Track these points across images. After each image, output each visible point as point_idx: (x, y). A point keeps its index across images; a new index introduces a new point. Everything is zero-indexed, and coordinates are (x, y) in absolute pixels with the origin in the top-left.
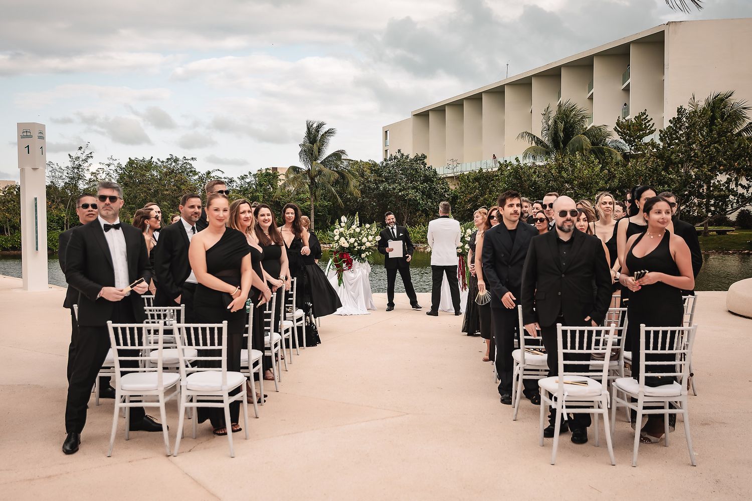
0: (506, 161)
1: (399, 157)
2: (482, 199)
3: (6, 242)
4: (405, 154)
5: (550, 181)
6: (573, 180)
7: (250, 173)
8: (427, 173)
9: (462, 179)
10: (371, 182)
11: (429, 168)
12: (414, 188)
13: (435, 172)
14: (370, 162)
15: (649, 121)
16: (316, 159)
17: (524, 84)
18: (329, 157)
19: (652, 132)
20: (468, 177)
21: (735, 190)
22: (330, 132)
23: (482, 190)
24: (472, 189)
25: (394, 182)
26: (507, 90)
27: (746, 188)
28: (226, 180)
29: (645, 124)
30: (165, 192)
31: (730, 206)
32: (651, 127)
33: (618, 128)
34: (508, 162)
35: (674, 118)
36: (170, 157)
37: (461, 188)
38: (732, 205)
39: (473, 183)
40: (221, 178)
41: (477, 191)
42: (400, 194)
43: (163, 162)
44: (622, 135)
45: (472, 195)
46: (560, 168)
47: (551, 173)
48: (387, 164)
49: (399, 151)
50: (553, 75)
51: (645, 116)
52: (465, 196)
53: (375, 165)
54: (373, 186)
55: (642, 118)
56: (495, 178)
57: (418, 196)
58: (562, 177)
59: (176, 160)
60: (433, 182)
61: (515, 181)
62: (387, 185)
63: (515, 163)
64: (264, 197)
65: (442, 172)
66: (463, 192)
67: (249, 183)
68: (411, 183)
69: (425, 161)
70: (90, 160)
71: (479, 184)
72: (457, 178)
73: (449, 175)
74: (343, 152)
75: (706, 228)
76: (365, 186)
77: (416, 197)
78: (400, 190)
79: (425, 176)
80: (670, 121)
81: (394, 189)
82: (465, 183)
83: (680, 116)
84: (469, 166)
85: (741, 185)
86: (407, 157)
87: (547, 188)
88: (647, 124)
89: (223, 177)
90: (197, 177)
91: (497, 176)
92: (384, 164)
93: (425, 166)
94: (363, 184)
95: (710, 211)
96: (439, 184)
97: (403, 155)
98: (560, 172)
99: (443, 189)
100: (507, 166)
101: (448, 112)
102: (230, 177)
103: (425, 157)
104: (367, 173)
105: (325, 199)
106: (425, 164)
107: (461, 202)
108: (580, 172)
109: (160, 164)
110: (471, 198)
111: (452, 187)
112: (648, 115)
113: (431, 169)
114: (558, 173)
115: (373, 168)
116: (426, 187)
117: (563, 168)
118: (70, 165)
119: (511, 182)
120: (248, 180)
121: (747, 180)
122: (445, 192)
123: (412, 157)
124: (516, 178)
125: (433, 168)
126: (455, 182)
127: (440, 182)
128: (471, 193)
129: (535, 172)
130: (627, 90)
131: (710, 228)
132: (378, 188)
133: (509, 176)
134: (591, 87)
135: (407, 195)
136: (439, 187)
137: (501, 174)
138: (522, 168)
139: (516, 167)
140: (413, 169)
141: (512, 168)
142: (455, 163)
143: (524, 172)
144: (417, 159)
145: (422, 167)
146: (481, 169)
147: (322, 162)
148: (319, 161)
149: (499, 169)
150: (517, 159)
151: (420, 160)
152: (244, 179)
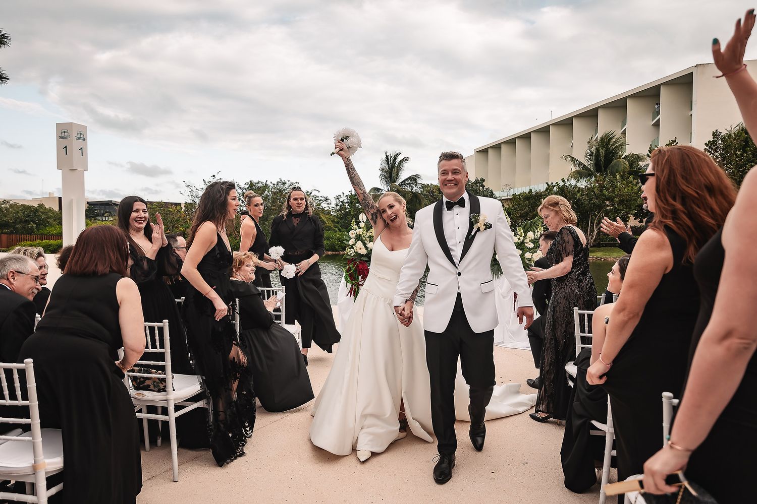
0: (552, 183)
5: (592, 199)
6: (614, 197)
7: (344, 194)
8: (485, 193)
11: (487, 189)
13: (492, 193)
16: (395, 181)
17: (566, 124)
18: (407, 179)
20: (519, 197)
22: (405, 160)
24: (523, 206)
26: (551, 129)
28: (323, 199)
34: (554, 184)
35: (709, 142)
36: (279, 180)
37: (513, 206)
39: (524, 201)
40: (318, 197)
43: (274, 184)
45: (523, 212)
46: (602, 187)
47: (593, 191)
50: (591, 115)
58: (604, 195)
59: (284, 184)
63: (561, 184)
65: (497, 194)
66: (515, 209)
67: (341, 202)
69: (484, 184)
71: (529, 203)
72: (510, 199)
73: (503, 198)
74: (417, 176)
80: (706, 144)
82: (517, 201)
83: (716, 139)
84: (521, 189)
89: (320, 196)
93: (483, 188)
98: (601, 191)
100: (553, 186)
101: (504, 149)
102: (325, 196)
104: (436, 193)
106: (483, 187)
107: (514, 217)
108: (620, 191)
109: (272, 185)
114: (600, 191)
120: (341, 200)
125: (490, 189)
126: (509, 202)
128: (522, 210)
129: (579, 191)
130: (657, 125)
134: (625, 122)
139: (562, 187)
140: (473, 191)
141: (559, 188)
142: (508, 188)
143: (569, 191)
144: (476, 182)
145: (481, 188)
146: (531, 190)
147: (399, 185)
148: (397, 184)
149: (547, 190)
150: (563, 180)
151: (479, 183)
152: (338, 199)
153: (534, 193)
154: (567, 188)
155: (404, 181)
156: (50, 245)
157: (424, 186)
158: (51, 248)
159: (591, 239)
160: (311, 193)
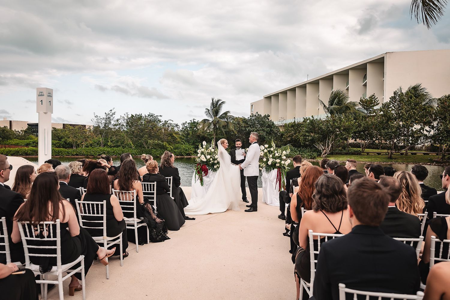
0: (307, 118)
1: (257, 115)
2: (295, 135)
3: (73, 152)
6: (341, 127)
7: (187, 122)
8: (269, 123)
9: (286, 126)
10: (242, 127)
11: (270, 121)
12: (263, 130)
13: (273, 123)
14: (243, 118)
15: (376, 99)
16: (216, 116)
17: (315, 83)
18: (223, 114)
19: (378, 104)
21: (423, 132)
23: (295, 131)
24: (290, 131)
25: (253, 127)
26: (307, 86)
27: (429, 132)
28: (174, 125)
29: (374, 100)
30: (146, 130)
31: (419, 141)
32: (377, 102)
33: (361, 103)
35: (392, 97)
36: (149, 114)
37: (285, 130)
38: (420, 140)
39: (291, 128)
40: (172, 124)
41: (293, 132)
43: (146, 116)
44: (363, 106)
45: (290, 134)
46: (334, 121)
47: (329, 123)
48: (251, 119)
49: (257, 113)
50: (329, 79)
51: (374, 97)
52: (287, 134)
53: (245, 119)
54: (243, 129)
55: (372, 97)
56: (301, 126)
57: (265, 134)
58: (335, 125)
59: (152, 116)
60: (272, 127)
61: (311, 127)
63: (311, 118)
64: (192, 133)
65: (276, 123)
66: (286, 132)
67: (186, 127)
69: (269, 118)
70: (114, 116)
71: (294, 129)
72: (284, 126)
73: (280, 125)
75: (406, 152)
77: (263, 134)
79: (269, 125)
80: (390, 98)
82: (287, 128)
83: (395, 96)
84: (289, 120)
85: (426, 130)
86: (261, 116)
87: (327, 131)
88: (375, 100)
90: (161, 123)
91: (302, 124)
92: (249, 119)
93: (268, 120)
94: (239, 128)
95: (409, 143)
97: (259, 115)
98: (334, 123)
99: (276, 131)
100: (307, 120)
101: (280, 96)
103: (269, 116)
104: (241, 122)
107: (285, 137)
108: (344, 123)
111: (281, 130)
112: (375, 96)
115: (244, 120)
116: (269, 130)
117: (335, 121)
118: (105, 117)
119: (309, 128)
120: (186, 125)
121: (429, 128)
122: (278, 132)
123: (263, 115)
125: (272, 121)
126: (282, 128)
127: (275, 128)
129: (321, 123)
130: (365, 85)
131: (408, 151)
133: (308, 125)
134: (348, 84)
136: (275, 130)
137: (304, 124)
139: (312, 120)
140: (263, 121)
141: (310, 121)
143: (316, 123)
146: (295, 121)
147: (220, 117)
149: (304, 121)
150: (312, 116)
151: (266, 117)
152: (184, 125)
153: (296, 123)
154: (315, 121)
156: (11, 151)
158: (12, 153)
159: (328, 150)
160: (168, 122)
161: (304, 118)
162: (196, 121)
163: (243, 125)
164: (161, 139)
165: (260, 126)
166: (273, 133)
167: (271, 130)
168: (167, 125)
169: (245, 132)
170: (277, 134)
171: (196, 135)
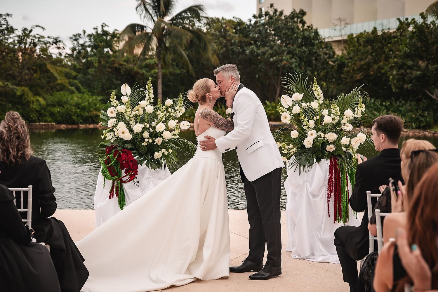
0: (407, 19)
1: (271, 13)
2: (376, 66)
4: (279, 10)
7: (84, 32)
8: (306, 33)
9: (351, 42)
10: (234, 44)
11: (309, 27)
12: (289, 53)
13: (316, 32)
14: (234, 20)
16: (165, 14)
18: (185, 11)
20: (358, 39)
23: (376, 55)
24: (363, 54)
25: (264, 45)
28: (51, 40)
34: (409, 20)
37: (349, 53)
39: (365, 46)
40: (43, 37)
41: (369, 56)
42: (271, 60)
45: (363, 62)
48: (256, 22)
49: (272, 6)
52: (354, 64)
53: (241, 23)
56: (393, 40)
60: (313, 45)
61: (419, 44)
62: (255, 48)
63: (420, 21)
64: (100, 62)
65: (325, 33)
66: (351, 58)
67: (82, 45)
68: (286, 46)
69: (305, 18)
71: (373, 48)
72: (345, 41)
73: (335, 39)
74: (199, 7)
76: (227, 50)
77: (292, 64)
78: (272, 56)
79: (304, 38)
81: (264, 53)
82: (354, 46)
84: (360, 26)
86: (281, 13)
89: (46, 36)
90: (13, 36)
91: (395, 37)
92: (253, 22)
93: (303, 25)
94: (225, 46)
96: (321, 47)
97: (276, 11)
99: (326, 54)
100: (408, 25)
102: (55, 36)
103: (305, 14)
104: (231, 32)
105: (177, 65)
106: (303, 23)
107: (349, 71)
110: (362, 66)
111: (339, 53)
113: (312, 28)
116: (305, 52)
119: (414, 45)
120: (81, 41)
122: (329, 57)
123: (287, 12)
124: (421, 40)
125: (314, 28)
126: (342, 46)
127: (323, 46)
128: (361, 60)
132: (244, 51)
133: (411, 38)
135: (281, 61)
136: (321, 51)
137: (401, 35)
138: (428, 26)
139: (421, 25)
140: (288, 29)
141: (416, 26)
142: (343, 23)
143: (431, 33)
144: (293, 15)
145: (300, 25)
146: (375, 29)
147: (172, 20)
148: (167, 19)
149: (398, 29)
150: (422, 16)
151: (298, 18)
152: (76, 40)
153: (380, 33)
154: (428, 28)
155: (180, 14)
157: (211, 22)
160: (31, 31)
161: (399, 19)
162: (110, 30)
163: (237, 38)
164: (14, 77)
165: (282, 42)
166: (316, 60)
167: (311, 54)
168: (29, 40)
169: (240, 57)
170: (328, 63)
171: (109, 67)
